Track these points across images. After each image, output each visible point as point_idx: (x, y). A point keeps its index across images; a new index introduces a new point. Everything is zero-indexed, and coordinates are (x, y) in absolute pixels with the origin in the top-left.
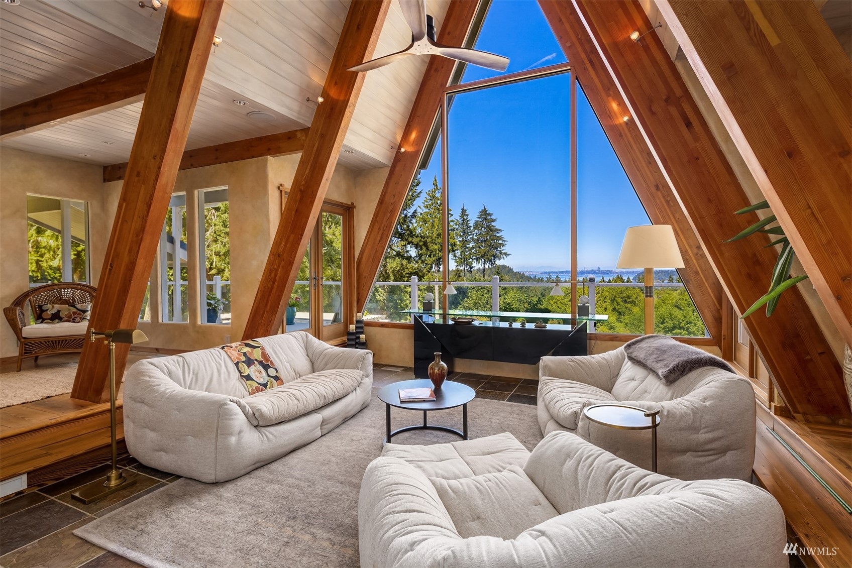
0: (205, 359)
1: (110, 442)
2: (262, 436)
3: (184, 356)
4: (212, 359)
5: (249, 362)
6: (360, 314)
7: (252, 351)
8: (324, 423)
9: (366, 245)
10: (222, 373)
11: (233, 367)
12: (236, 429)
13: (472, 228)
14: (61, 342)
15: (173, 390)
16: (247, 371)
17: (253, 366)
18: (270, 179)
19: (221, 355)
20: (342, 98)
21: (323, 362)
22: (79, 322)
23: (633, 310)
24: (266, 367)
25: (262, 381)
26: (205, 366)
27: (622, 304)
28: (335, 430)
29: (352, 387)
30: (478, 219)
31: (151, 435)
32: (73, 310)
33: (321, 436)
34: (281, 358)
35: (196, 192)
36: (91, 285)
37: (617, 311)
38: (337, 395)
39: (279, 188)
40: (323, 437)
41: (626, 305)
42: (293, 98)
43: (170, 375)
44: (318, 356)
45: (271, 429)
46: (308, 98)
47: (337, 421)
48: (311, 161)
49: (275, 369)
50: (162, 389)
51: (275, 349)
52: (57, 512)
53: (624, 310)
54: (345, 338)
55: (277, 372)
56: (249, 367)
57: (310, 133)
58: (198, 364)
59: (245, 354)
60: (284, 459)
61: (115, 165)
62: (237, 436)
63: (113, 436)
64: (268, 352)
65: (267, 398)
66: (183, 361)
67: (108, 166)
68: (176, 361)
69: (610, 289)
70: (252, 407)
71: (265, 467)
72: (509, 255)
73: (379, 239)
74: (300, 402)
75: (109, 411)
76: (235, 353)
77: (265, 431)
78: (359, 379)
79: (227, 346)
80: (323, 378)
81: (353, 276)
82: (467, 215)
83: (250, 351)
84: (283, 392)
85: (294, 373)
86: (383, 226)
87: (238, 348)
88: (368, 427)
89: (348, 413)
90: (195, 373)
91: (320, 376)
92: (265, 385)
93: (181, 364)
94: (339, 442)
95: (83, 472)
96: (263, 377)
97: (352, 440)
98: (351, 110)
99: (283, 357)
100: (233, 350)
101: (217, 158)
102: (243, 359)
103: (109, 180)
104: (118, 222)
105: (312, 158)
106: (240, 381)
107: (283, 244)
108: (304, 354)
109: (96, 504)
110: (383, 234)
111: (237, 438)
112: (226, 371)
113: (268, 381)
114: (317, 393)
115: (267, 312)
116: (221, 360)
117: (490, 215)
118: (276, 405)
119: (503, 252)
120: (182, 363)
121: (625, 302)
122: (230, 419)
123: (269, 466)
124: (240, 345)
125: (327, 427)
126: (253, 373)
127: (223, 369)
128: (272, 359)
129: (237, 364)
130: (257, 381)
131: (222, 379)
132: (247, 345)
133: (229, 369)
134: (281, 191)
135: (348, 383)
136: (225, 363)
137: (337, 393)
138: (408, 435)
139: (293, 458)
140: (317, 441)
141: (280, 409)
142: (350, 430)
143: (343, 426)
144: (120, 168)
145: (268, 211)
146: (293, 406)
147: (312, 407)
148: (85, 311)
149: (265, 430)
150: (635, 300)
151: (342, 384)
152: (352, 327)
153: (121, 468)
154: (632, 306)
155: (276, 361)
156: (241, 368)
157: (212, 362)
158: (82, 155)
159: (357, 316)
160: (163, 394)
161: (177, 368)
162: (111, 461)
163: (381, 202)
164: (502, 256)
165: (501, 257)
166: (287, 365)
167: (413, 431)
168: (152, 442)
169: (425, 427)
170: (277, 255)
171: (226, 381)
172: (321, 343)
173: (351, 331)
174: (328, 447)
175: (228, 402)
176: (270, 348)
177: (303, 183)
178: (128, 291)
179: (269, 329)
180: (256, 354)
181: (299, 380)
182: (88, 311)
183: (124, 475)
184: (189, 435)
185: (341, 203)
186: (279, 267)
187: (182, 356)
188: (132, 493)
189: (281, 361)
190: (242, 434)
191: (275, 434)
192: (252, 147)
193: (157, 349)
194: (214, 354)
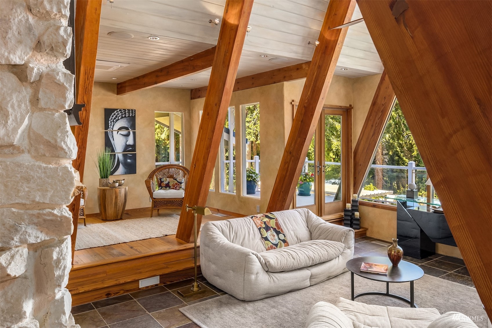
0: (242, 224)
1: (194, 266)
2: (270, 278)
3: (230, 221)
4: (245, 225)
5: (267, 228)
6: (356, 194)
7: (270, 221)
8: (312, 277)
9: (362, 139)
10: (251, 234)
11: (257, 231)
12: (255, 271)
14: (170, 202)
15: (223, 242)
16: (266, 234)
17: (270, 231)
18: (285, 98)
19: (250, 222)
20: (333, 39)
21: (318, 233)
22: (178, 190)
24: (278, 233)
25: (274, 242)
26: (241, 229)
28: (321, 284)
29: (334, 255)
31: (213, 266)
32: (176, 182)
33: (310, 286)
34: (288, 228)
35: (241, 106)
36: (184, 166)
38: (323, 260)
39: (291, 103)
40: (311, 287)
42: (298, 45)
43: (223, 232)
44: (314, 228)
45: (276, 275)
46: (309, 42)
47: (322, 278)
48: (312, 86)
49: (284, 234)
50: (218, 241)
51: (285, 221)
52: (172, 298)
54: (343, 214)
55: (285, 237)
56: (267, 231)
57: (311, 65)
58: (237, 227)
59: (265, 223)
60: (283, 296)
61: (197, 88)
62: (256, 275)
63: (195, 263)
64: (279, 222)
65: (275, 254)
66: (230, 225)
67: (193, 89)
68: (226, 224)
70: (265, 259)
71: (272, 298)
73: (371, 134)
74: (295, 260)
75: (193, 248)
76: (259, 222)
77: (272, 276)
78: (342, 250)
79: (254, 216)
80: (314, 246)
81: (350, 164)
83: (268, 221)
84: (285, 252)
85: (296, 239)
86: (375, 123)
87: (261, 218)
88: (344, 286)
89: (331, 273)
90: (236, 233)
91: (313, 244)
92: (276, 245)
93: (229, 227)
94: (321, 292)
95: (182, 280)
96: (275, 239)
97: (330, 293)
98: (340, 46)
99: (290, 226)
100: (258, 219)
101: (253, 84)
102: (264, 226)
103: (194, 98)
104: (198, 141)
105: (312, 83)
106: (261, 240)
107: (293, 144)
108: (305, 226)
109: (188, 298)
110: (375, 130)
111: (256, 276)
112: (253, 233)
113: (279, 243)
114: (308, 255)
115: (282, 192)
116: (251, 226)
118: (279, 260)
120: (229, 225)
122: (252, 265)
123: (274, 298)
124: (262, 216)
125: (314, 281)
126: (269, 236)
127: (252, 231)
128: (282, 227)
129: (260, 229)
130: (272, 242)
131: (251, 238)
132: (267, 217)
133: (255, 232)
134: (293, 105)
135: (332, 252)
136: (253, 227)
137: (322, 258)
138: (372, 298)
139: (289, 296)
140: (307, 289)
141: (281, 263)
142: (331, 286)
143: (327, 282)
144: (199, 90)
145: (283, 121)
146: (290, 262)
147: (303, 265)
148: (181, 183)
149: (272, 274)
151: (327, 251)
152: (349, 206)
153: (199, 282)
155: (284, 229)
156: (262, 232)
157: (245, 226)
158: (180, 86)
159: (353, 197)
160: (219, 244)
161: (226, 228)
162: (194, 277)
163: (374, 104)
166: (292, 233)
167: (377, 296)
168: (213, 270)
169: (387, 294)
170: (289, 153)
171: (253, 239)
172: (318, 218)
173: (347, 209)
174: (313, 294)
175: (251, 254)
176: (281, 220)
177: (306, 101)
178: (203, 181)
179: (284, 204)
180: (272, 223)
181: (298, 245)
182: (183, 183)
183: (200, 286)
184: (230, 270)
185: (340, 106)
186: (290, 161)
187: (228, 221)
188: (204, 296)
189: (288, 229)
190: (258, 275)
191: (278, 278)
192: (274, 75)
193: (218, 210)
194: (247, 221)
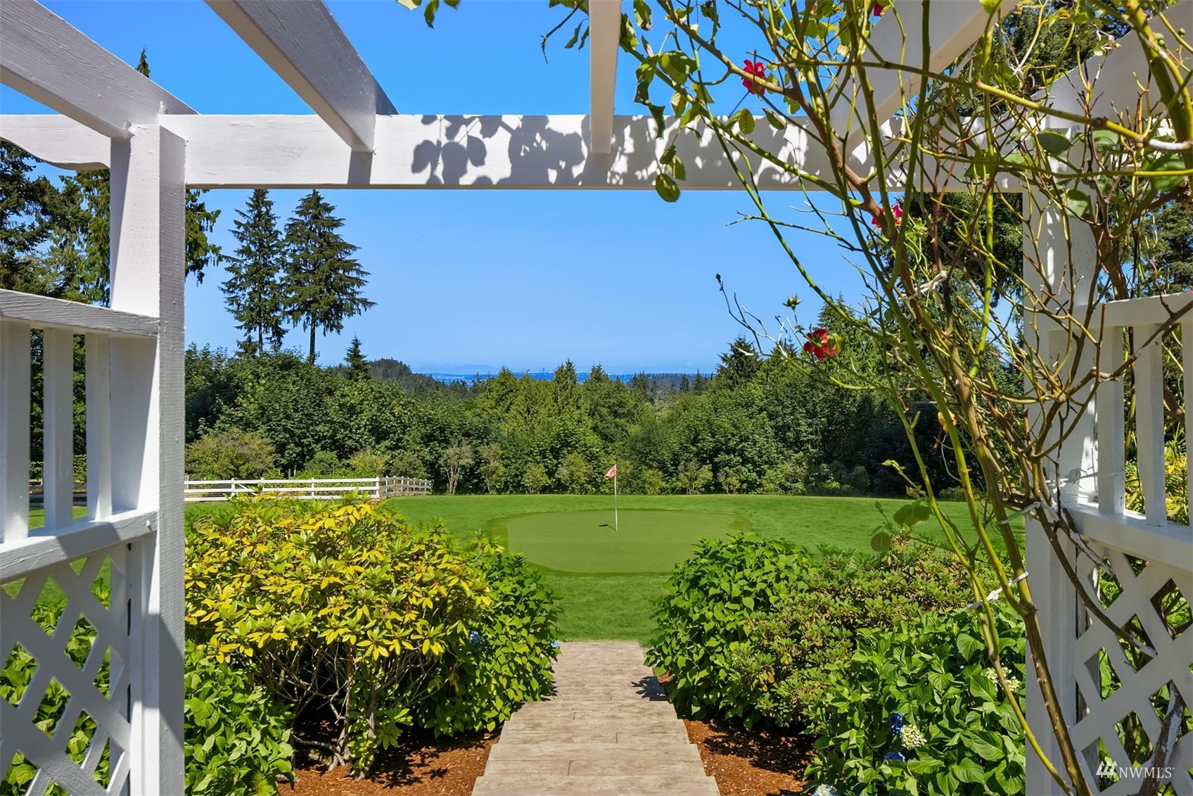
13: (281, 237)
27: (610, 418)
30: (297, 217)
41: (617, 420)
72: (371, 304)
82: (269, 204)
117: (328, 209)
119: (357, 297)
121: (616, 414)
164: (355, 307)
165: (352, 309)
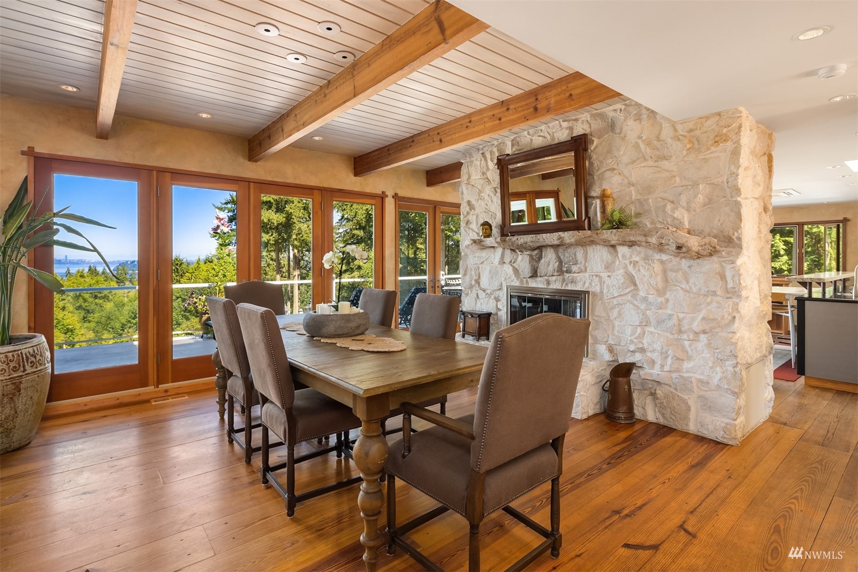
23: (105, 306)
37: (84, 309)
53: (93, 307)
69: (73, 283)
150: (108, 295)
154: (105, 301)
